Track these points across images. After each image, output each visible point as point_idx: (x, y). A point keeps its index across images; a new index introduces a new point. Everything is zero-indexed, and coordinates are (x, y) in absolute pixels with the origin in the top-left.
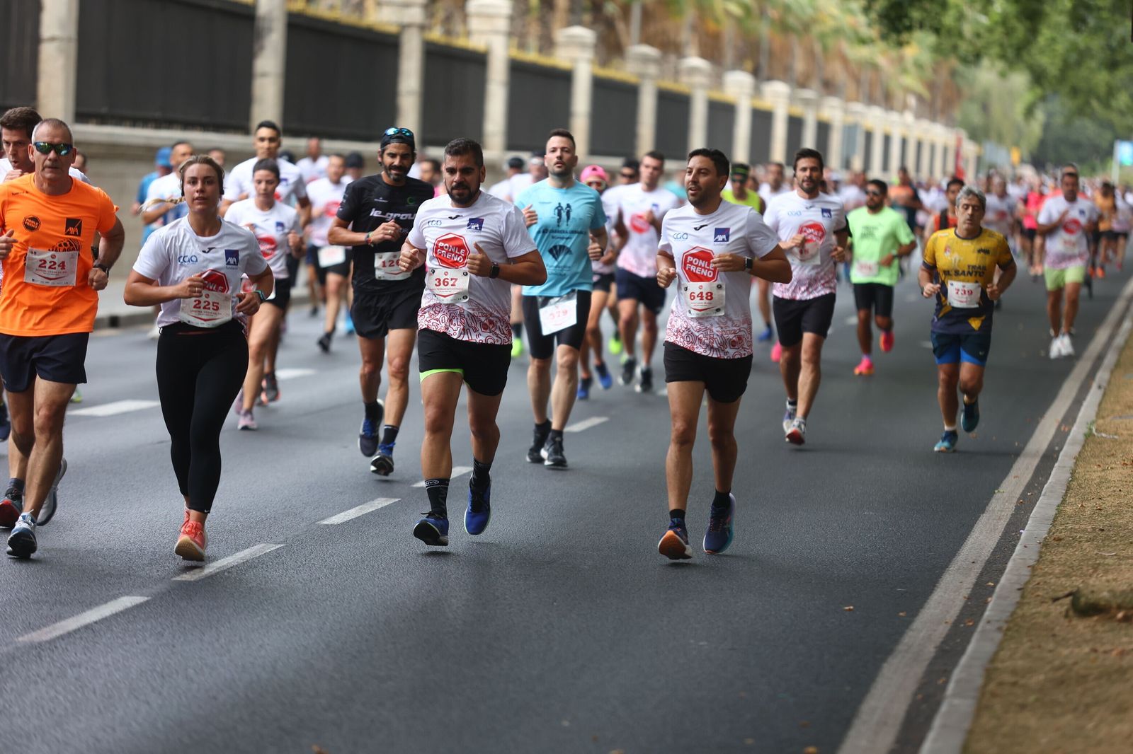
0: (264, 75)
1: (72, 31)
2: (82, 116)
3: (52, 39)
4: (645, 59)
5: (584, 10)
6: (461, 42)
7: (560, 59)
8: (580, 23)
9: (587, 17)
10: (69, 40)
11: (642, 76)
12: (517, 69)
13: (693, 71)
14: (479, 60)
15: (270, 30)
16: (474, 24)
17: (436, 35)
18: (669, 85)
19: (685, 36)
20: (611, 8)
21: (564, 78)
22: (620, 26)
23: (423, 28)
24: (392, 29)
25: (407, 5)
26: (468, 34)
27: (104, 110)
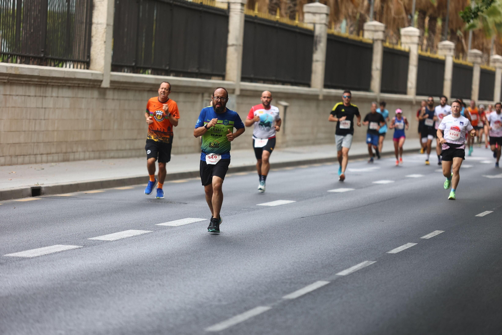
0: (317, 61)
1: (241, 42)
2: (243, 79)
3: (233, 45)
4: (476, 56)
5: (448, 33)
6: (399, 47)
7: (440, 55)
8: (446, 39)
9: (449, 37)
10: (240, 45)
11: (474, 63)
12: (421, 59)
13: (495, 61)
14: (406, 55)
15: (320, 42)
16: (403, 39)
17: (387, 44)
18: (485, 67)
19: (491, 46)
20: (459, 33)
21: (442, 63)
22: (463, 41)
23: (383, 41)
24: (370, 41)
25: (376, 31)
26: (401, 44)
27: (252, 76)
